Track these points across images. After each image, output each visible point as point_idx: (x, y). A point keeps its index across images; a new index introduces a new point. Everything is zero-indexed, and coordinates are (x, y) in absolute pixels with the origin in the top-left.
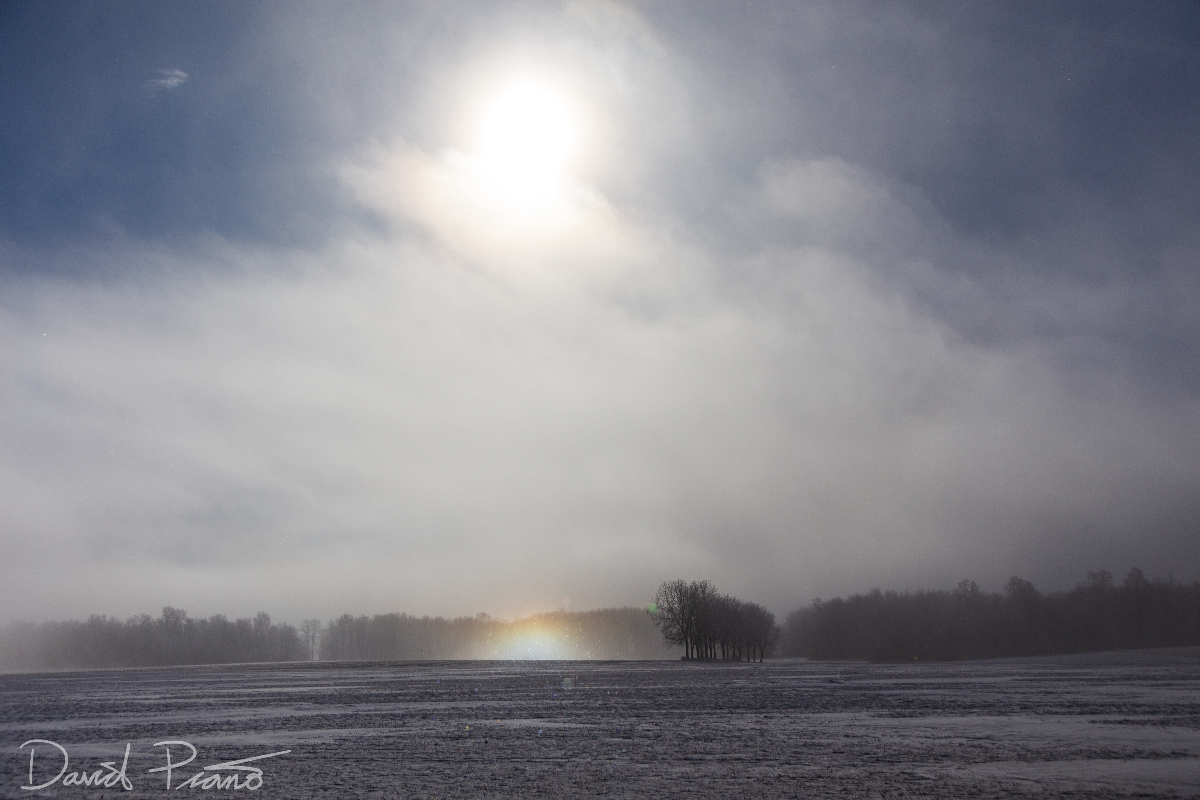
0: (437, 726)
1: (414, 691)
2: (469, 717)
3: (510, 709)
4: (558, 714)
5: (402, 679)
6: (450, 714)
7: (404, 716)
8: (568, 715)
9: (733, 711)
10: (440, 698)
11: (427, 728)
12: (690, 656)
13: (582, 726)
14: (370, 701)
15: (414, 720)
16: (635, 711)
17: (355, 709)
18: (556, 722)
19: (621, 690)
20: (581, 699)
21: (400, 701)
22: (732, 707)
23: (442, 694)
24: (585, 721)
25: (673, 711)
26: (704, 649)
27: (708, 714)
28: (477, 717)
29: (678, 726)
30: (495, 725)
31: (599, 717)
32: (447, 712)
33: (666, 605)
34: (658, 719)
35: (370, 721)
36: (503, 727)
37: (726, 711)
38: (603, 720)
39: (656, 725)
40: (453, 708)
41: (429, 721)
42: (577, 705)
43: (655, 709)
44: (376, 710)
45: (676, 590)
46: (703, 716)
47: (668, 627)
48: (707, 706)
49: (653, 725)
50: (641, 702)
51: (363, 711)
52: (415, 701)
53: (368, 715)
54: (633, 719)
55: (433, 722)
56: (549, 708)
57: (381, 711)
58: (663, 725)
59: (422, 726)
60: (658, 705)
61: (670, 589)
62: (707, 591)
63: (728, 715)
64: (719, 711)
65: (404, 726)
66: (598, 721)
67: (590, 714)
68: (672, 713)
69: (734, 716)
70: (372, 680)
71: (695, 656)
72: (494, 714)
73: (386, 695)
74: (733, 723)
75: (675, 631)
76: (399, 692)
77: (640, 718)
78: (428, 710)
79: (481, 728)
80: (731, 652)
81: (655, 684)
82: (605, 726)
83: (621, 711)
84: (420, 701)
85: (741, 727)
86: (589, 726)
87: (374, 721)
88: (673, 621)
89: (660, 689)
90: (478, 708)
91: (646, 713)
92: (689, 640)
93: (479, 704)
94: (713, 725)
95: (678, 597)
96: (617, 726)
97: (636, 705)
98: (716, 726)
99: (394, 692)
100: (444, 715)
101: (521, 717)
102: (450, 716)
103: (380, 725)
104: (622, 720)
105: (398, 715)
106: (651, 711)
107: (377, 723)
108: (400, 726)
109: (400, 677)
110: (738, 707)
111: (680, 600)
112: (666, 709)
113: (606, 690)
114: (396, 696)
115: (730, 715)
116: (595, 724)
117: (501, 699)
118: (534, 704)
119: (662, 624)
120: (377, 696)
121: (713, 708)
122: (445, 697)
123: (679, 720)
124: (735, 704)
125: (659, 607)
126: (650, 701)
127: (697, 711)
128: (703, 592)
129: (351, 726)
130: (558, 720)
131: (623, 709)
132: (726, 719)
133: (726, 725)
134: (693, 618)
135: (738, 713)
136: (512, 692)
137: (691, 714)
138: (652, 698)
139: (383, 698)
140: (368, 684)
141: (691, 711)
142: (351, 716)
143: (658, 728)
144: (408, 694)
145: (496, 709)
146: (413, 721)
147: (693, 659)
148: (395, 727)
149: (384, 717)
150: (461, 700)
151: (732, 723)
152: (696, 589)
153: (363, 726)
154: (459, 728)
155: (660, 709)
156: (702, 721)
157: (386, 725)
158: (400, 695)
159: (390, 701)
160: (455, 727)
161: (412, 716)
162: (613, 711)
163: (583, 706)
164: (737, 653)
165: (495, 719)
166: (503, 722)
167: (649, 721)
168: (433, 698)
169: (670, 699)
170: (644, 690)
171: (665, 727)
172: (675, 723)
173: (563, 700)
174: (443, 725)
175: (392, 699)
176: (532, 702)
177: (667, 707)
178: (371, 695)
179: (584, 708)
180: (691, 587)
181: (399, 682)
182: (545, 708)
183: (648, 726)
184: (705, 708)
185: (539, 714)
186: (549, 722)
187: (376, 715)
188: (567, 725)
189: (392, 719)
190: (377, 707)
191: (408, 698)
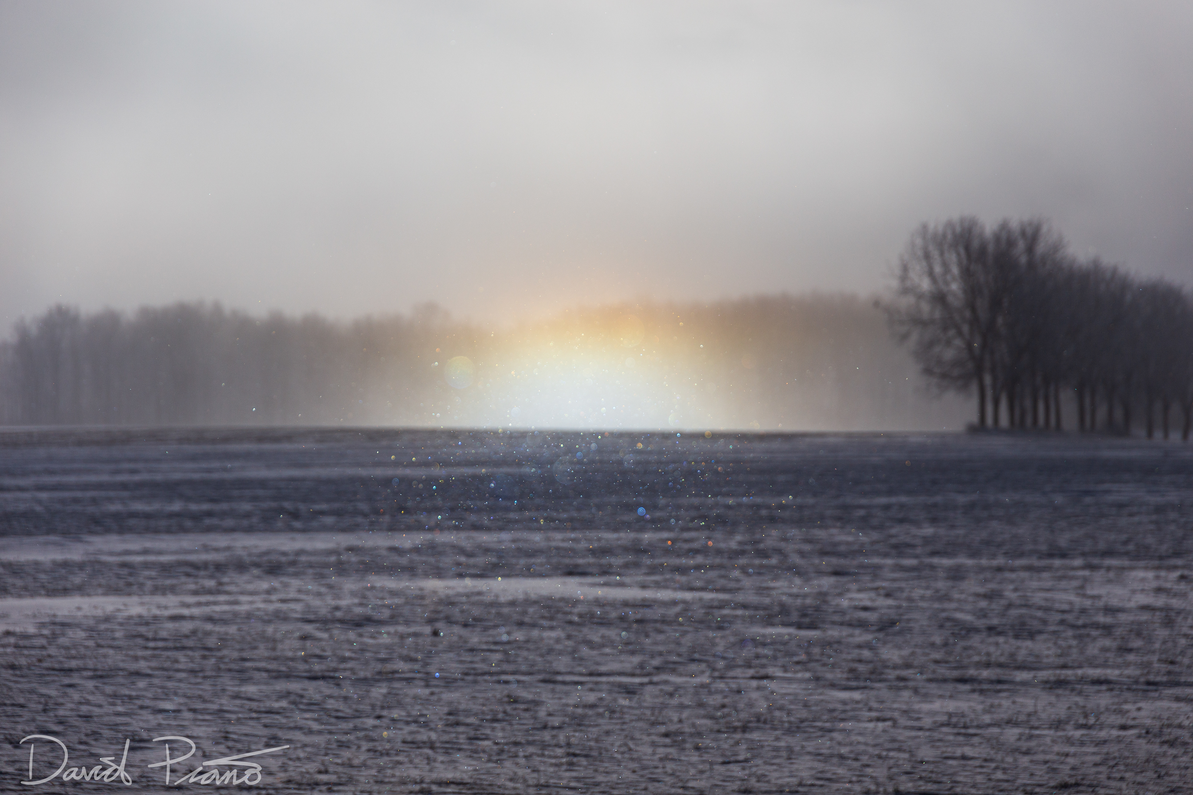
0: (307, 592)
1: (246, 507)
2: (392, 570)
3: (500, 554)
4: (626, 566)
5: (215, 476)
6: (340, 563)
7: (219, 567)
8: (653, 570)
9: (1096, 561)
10: (315, 524)
11: (282, 596)
12: (989, 421)
13: (688, 596)
14: (131, 530)
15: (246, 577)
16: (834, 561)
17: (91, 549)
18: (621, 585)
19: (801, 507)
20: (689, 529)
21: (209, 530)
22: (1095, 553)
23: (322, 513)
24: (698, 584)
25: (936, 560)
26: (1028, 403)
27: (1029, 568)
28: (411, 571)
29: (946, 598)
30: (460, 590)
31: (736, 573)
32: (333, 559)
33: (926, 285)
34: (894, 580)
35: (131, 579)
36: (481, 598)
37: (1078, 562)
38: (747, 582)
39: (888, 595)
40: (351, 549)
41: (285, 579)
42: (678, 545)
43: (886, 555)
44: (146, 552)
45: (954, 245)
46: (1013, 576)
47: (931, 344)
48: (1028, 547)
49: (879, 595)
50: (850, 539)
51: (111, 554)
52: (250, 530)
53: (124, 565)
54: (827, 582)
55: (295, 583)
56: (605, 551)
57: (160, 553)
58: (905, 595)
59: (268, 592)
60: (896, 547)
61: (939, 241)
62: (1041, 248)
63: (1081, 573)
64: (1057, 562)
65: (219, 592)
66: (732, 585)
67: (712, 567)
68: (932, 567)
69: (1099, 576)
70: (137, 478)
71: (1004, 420)
72: (459, 564)
73: (172, 515)
74: (1095, 592)
75: (949, 354)
76: (205, 507)
77: (844, 579)
78: (284, 554)
79: (422, 598)
80: (1102, 413)
81: (890, 492)
82: (752, 598)
83: (796, 559)
84: (260, 531)
85: (1115, 602)
86: (708, 596)
87: (141, 580)
88: (945, 329)
89: (902, 506)
90: (416, 550)
91: (862, 566)
92: (988, 380)
93: (419, 538)
94: (1038, 598)
95: (960, 264)
96: (784, 598)
97: (836, 544)
98: (1046, 600)
99: (194, 507)
100: (327, 565)
101: (529, 573)
102: (342, 569)
103: (157, 590)
104: (798, 581)
105: (205, 565)
106: (876, 560)
107: (149, 583)
108: (210, 592)
109: (209, 471)
110: (1109, 553)
111: (967, 273)
112: (916, 557)
113: (759, 507)
114: (196, 517)
115: (1087, 573)
116: (723, 590)
117: (476, 527)
118: (563, 540)
119: (914, 337)
120: (148, 516)
121: (1042, 556)
122: (329, 520)
123: (950, 583)
124: (1102, 546)
125: (905, 291)
126: (875, 535)
127: (1000, 561)
128: (1030, 249)
129: (81, 590)
130: (627, 580)
131: (802, 554)
132: (1075, 583)
133: (1072, 598)
134: (1000, 320)
135: (1109, 569)
136: (507, 509)
137: (982, 569)
138: (880, 527)
139: (163, 523)
140: (124, 486)
141: (984, 562)
142: (81, 566)
143: (890, 602)
144: (231, 514)
145: (462, 551)
146: (242, 581)
147: (997, 430)
148: (195, 593)
149: (166, 569)
150: (373, 527)
151: (1089, 592)
152: (1011, 243)
153: (112, 590)
154: (364, 597)
155: (901, 555)
156: (1011, 587)
157: (173, 590)
158: (210, 514)
159: (183, 530)
160: (353, 594)
161: (241, 567)
162: (774, 561)
163: (695, 545)
164: (1119, 414)
165: (461, 576)
166: (482, 585)
167: (870, 585)
168: (297, 524)
169: (928, 531)
170: (861, 507)
171: (910, 599)
172: (937, 591)
173: (642, 530)
174: (323, 590)
175: (188, 523)
176: (558, 536)
177: (919, 551)
178: (133, 515)
179: (697, 552)
180: (997, 238)
181: (205, 483)
182: (593, 552)
183: (864, 598)
184: (1022, 555)
185: (577, 566)
186: (606, 584)
187: (147, 566)
188: (648, 594)
189: (188, 575)
190: (148, 544)
191: (229, 522)
